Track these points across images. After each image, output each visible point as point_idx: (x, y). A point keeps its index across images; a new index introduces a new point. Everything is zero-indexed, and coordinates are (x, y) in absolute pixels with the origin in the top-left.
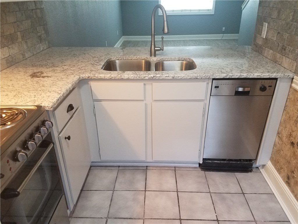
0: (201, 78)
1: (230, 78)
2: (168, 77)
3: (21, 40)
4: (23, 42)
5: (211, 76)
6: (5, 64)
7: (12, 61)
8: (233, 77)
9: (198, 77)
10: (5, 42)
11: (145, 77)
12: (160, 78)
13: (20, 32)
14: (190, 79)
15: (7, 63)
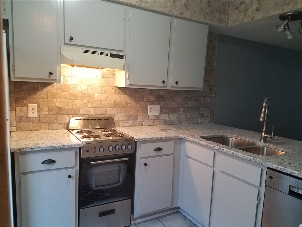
0: (254, 161)
1: (281, 171)
2: (229, 152)
3: (181, 113)
4: (183, 114)
5: (263, 163)
6: (163, 122)
7: (169, 122)
8: (284, 171)
9: (252, 160)
10: (168, 111)
11: (213, 147)
12: (224, 151)
13: (183, 108)
14: (245, 159)
15: (164, 122)
